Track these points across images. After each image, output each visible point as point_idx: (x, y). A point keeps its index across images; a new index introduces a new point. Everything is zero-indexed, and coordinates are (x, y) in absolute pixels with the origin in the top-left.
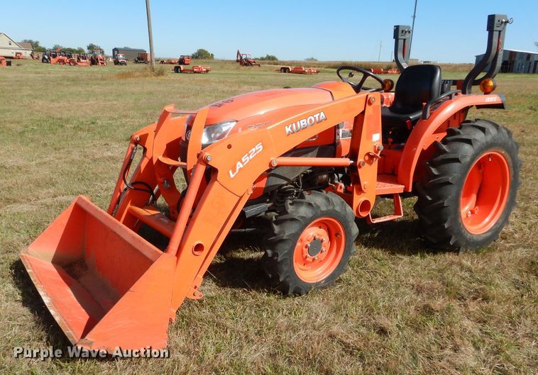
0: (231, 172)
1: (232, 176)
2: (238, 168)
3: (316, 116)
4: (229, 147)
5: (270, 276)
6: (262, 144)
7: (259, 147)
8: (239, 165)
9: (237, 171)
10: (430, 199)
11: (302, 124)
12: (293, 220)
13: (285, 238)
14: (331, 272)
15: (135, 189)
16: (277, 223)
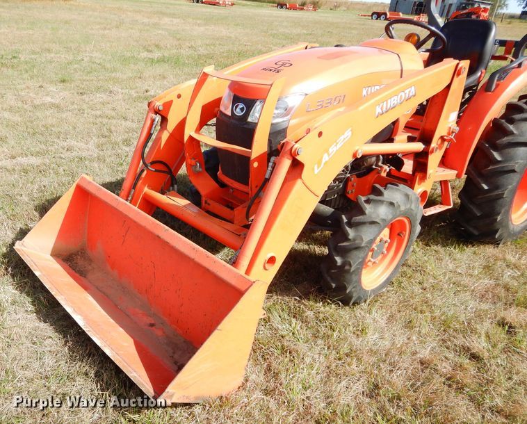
0: (316, 167)
1: (316, 171)
2: (324, 161)
3: (407, 91)
4: (320, 134)
5: (334, 285)
6: (351, 130)
7: (348, 134)
8: (326, 158)
9: (323, 164)
10: (486, 187)
11: (393, 102)
12: (373, 223)
13: (363, 245)
14: (387, 276)
15: (156, 171)
16: (350, 225)
